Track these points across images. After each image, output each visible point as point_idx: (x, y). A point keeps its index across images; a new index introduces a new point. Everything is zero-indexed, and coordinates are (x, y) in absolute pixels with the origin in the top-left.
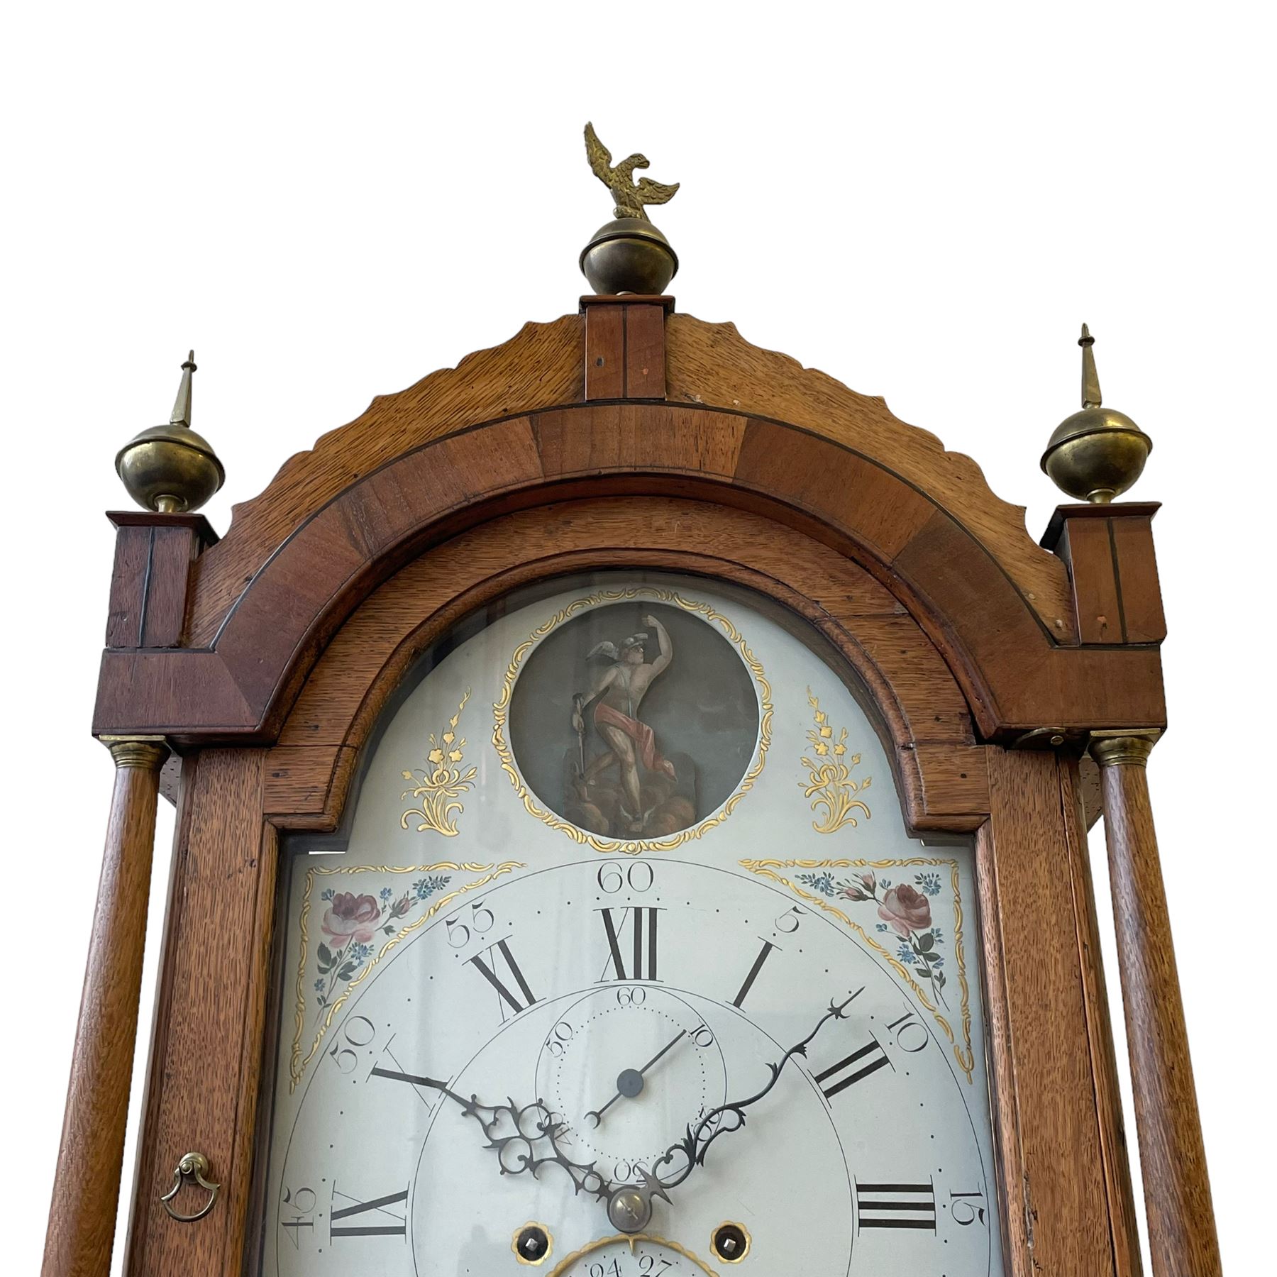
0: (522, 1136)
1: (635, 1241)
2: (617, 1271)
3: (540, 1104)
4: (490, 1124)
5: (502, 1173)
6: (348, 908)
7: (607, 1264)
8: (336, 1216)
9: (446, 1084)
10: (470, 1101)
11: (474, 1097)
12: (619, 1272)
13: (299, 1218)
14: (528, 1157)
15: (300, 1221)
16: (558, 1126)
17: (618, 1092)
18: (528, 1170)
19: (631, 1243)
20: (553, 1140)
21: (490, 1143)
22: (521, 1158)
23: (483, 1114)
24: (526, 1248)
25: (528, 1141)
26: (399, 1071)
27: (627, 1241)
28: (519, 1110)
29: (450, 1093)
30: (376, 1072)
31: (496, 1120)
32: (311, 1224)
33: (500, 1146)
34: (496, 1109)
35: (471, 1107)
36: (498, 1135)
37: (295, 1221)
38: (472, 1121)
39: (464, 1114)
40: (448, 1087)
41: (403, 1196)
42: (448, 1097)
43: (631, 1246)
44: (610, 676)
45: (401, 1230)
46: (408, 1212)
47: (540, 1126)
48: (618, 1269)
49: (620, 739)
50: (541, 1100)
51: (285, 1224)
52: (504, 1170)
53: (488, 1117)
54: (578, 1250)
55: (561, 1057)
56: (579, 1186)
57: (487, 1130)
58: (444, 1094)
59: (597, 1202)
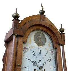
6: (25, 48)
8: (24, 68)
16: (37, 63)
17: (39, 61)
24: (35, 70)
27: (40, 70)
28: (34, 62)
30: (26, 59)
33: (33, 64)
35: (32, 61)
41: (28, 67)
44: (39, 36)
49: (39, 40)
59: (39, 67)
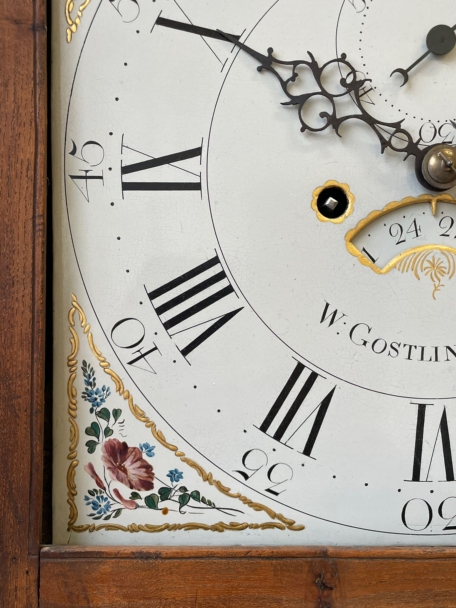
0: (324, 93)
1: (438, 201)
2: (416, 230)
3: (343, 59)
4: (288, 80)
5: (302, 130)
7: (407, 224)
8: (126, 170)
9: (238, 37)
10: (266, 55)
11: (270, 50)
12: (418, 231)
13: (87, 171)
14: (330, 113)
15: (88, 174)
16: (362, 82)
17: (426, 50)
18: (330, 127)
19: (433, 203)
20: (358, 97)
21: (288, 100)
22: (323, 115)
23: (280, 70)
24: (326, 206)
25: (330, 97)
26: (187, 22)
27: (430, 202)
28: (320, 65)
29: (243, 47)
30: (161, 21)
31: (295, 75)
32: (101, 178)
33: (299, 103)
34: (296, 63)
35: (267, 62)
36: (296, 92)
37: (84, 174)
38: (268, 77)
39: (260, 70)
40: (241, 40)
41: (197, 152)
42: (241, 51)
43: (434, 206)
45: (197, 186)
46: (203, 169)
47: (343, 82)
48: (418, 228)
50: (344, 56)
51: (73, 177)
52: (305, 127)
53: (286, 74)
54: (380, 209)
55: (363, 13)
56: (385, 144)
57: (284, 85)
58: (237, 49)
59: (404, 160)
